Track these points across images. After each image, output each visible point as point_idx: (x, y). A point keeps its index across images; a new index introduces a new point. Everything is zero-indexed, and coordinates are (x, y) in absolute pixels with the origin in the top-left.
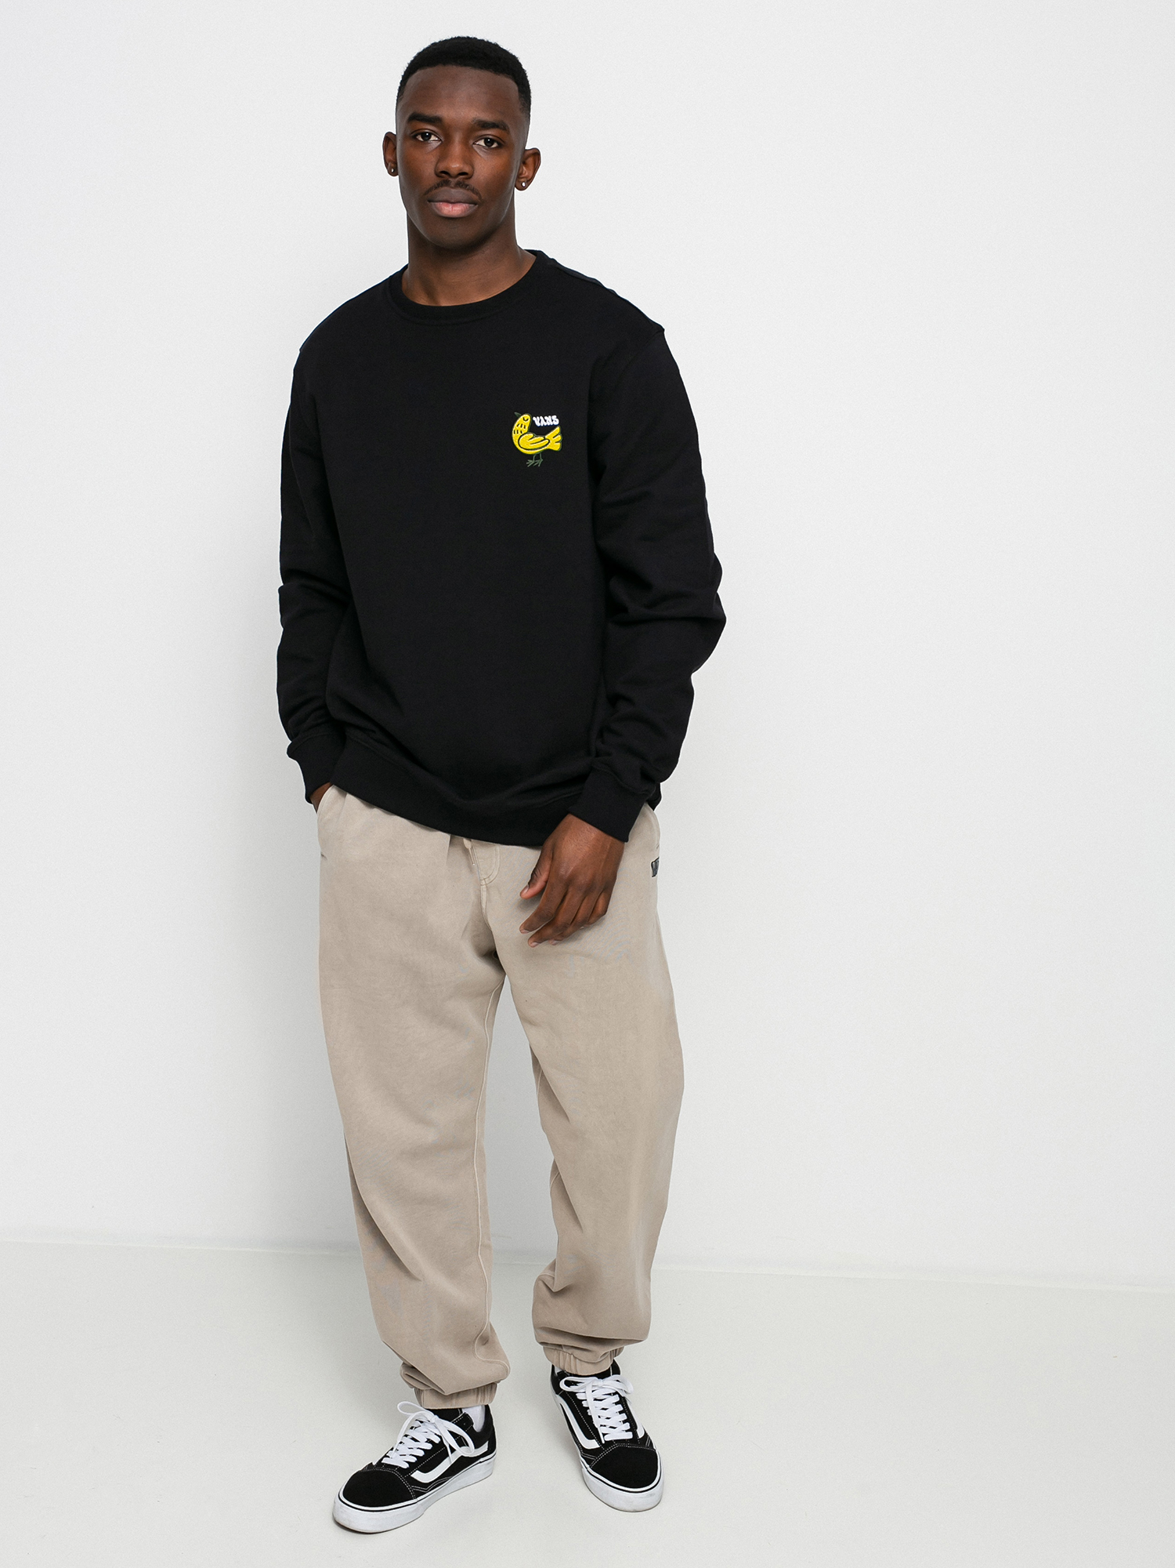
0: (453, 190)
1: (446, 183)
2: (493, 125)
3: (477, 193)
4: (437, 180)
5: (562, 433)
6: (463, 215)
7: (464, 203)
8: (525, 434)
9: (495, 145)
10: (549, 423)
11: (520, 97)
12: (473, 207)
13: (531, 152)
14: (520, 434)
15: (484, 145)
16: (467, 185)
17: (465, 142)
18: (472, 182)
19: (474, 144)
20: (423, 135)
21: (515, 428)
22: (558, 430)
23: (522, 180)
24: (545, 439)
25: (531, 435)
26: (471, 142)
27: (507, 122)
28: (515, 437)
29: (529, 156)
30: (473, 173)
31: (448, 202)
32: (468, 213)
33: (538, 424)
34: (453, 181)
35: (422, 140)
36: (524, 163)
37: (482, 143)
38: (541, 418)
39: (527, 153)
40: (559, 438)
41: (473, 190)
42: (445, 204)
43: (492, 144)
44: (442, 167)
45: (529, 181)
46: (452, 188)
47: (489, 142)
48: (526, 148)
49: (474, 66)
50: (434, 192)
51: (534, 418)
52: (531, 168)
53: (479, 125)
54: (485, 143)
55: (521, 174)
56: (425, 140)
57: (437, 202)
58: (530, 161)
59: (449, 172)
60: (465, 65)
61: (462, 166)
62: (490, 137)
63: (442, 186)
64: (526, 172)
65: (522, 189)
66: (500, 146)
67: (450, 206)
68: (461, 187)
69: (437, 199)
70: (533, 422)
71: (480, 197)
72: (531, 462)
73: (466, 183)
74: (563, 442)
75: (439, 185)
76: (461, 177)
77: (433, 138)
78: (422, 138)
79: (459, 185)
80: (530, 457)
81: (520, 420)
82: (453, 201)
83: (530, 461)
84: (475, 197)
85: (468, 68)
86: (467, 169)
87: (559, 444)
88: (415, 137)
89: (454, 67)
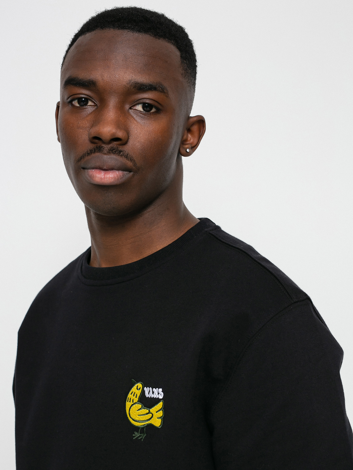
0: (105, 156)
1: (99, 149)
2: (150, 88)
3: (131, 160)
4: (91, 146)
5: (165, 409)
6: (116, 183)
7: (118, 169)
8: (135, 403)
9: (153, 110)
10: (155, 396)
11: (182, 62)
12: (128, 175)
13: (195, 119)
14: (131, 403)
15: (142, 110)
16: (120, 151)
17: (120, 108)
18: (128, 149)
19: (130, 108)
20: (80, 100)
21: (130, 396)
22: (160, 405)
23: (187, 146)
24: (149, 413)
25: (140, 406)
26: (127, 107)
27: (166, 84)
28: (128, 404)
29: (193, 124)
30: (128, 139)
31: (101, 169)
32: (121, 181)
33: (147, 395)
34: (106, 147)
35: (78, 105)
36: (189, 130)
37: (139, 108)
38: (151, 388)
39: (191, 120)
40: (161, 414)
41: (127, 157)
42: (98, 171)
43: (151, 109)
44: (94, 131)
45: (194, 147)
46: (105, 154)
47: (147, 107)
48: (191, 115)
49: (133, 29)
50: (87, 158)
51: (145, 388)
52: (196, 134)
53: (135, 87)
54: (143, 108)
55: (186, 140)
56: (81, 106)
57: (89, 169)
58: (195, 128)
59: (101, 137)
60: (123, 28)
61: (114, 131)
62: (148, 101)
63: (95, 152)
64: (191, 139)
65: (188, 154)
66: (158, 111)
67: (103, 173)
68: (114, 153)
69: (90, 166)
70: (143, 392)
71: (135, 164)
72: (137, 435)
73: (121, 148)
74: (164, 419)
75: (91, 152)
76: (115, 143)
77: (90, 103)
78: (79, 103)
79: (112, 151)
80: (136, 429)
81: (134, 389)
82: (105, 168)
83: (136, 433)
84: (129, 164)
85: (126, 31)
86: (120, 134)
87: (160, 420)
88: (71, 102)
89: (112, 30)
